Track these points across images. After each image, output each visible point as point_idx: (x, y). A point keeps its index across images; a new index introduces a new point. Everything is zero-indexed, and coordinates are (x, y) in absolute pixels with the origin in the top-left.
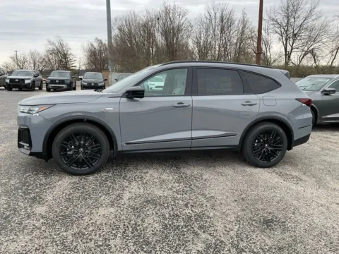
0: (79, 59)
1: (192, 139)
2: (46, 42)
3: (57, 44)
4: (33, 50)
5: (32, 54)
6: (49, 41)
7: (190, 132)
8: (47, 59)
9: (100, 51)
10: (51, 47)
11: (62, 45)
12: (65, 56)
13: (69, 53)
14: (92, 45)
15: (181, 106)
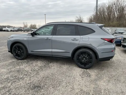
1: (52, 52)
2: (76, 17)
3: (79, 17)
6: (77, 17)
7: (51, 49)
10: (77, 19)
11: (81, 18)
15: (47, 39)
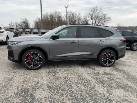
0: (32, 25)
4: (16, 22)
5: (16, 23)
8: (21, 25)
9: (39, 22)
12: (27, 23)
13: (28, 22)
14: (36, 20)
